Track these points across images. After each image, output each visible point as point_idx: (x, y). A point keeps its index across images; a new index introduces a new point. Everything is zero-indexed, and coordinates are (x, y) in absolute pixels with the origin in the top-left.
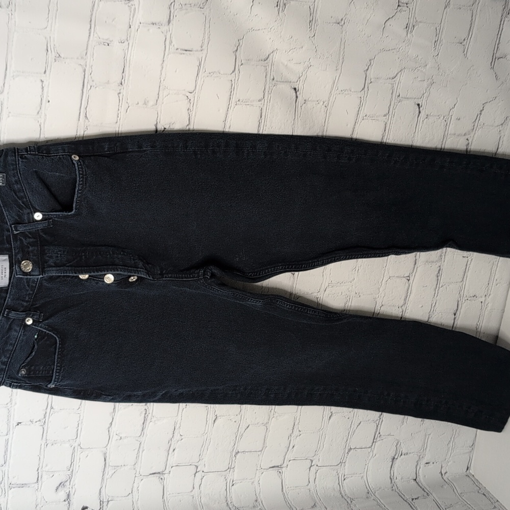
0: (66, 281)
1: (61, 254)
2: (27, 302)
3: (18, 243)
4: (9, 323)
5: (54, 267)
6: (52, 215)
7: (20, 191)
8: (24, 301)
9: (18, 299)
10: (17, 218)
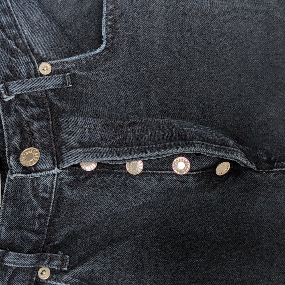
0: (104, 182)
1: (90, 129)
2: (37, 233)
3: (13, 117)
4: (7, 278)
5: (78, 148)
6: (67, 62)
7: (10, 27)
8: (31, 231)
9: (19, 228)
10: (8, 72)
